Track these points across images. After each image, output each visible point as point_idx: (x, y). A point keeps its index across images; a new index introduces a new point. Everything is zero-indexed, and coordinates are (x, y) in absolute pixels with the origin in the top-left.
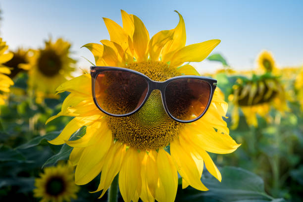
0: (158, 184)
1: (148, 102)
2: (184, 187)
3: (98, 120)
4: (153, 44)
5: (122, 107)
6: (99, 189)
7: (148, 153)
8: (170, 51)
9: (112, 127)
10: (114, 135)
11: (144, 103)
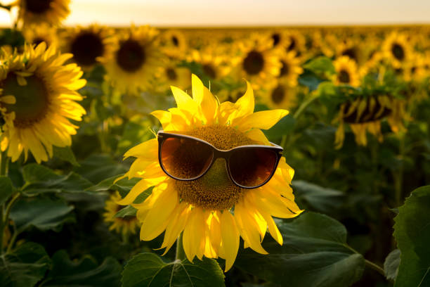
0: (221, 244)
1: (213, 168)
2: (245, 246)
3: (165, 182)
4: (221, 110)
5: (187, 171)
6: (163, 247)
7: (213, 213)
8: (237, 116)
9: (178, 188)
10: (180, 196)
11: (210, 167)
